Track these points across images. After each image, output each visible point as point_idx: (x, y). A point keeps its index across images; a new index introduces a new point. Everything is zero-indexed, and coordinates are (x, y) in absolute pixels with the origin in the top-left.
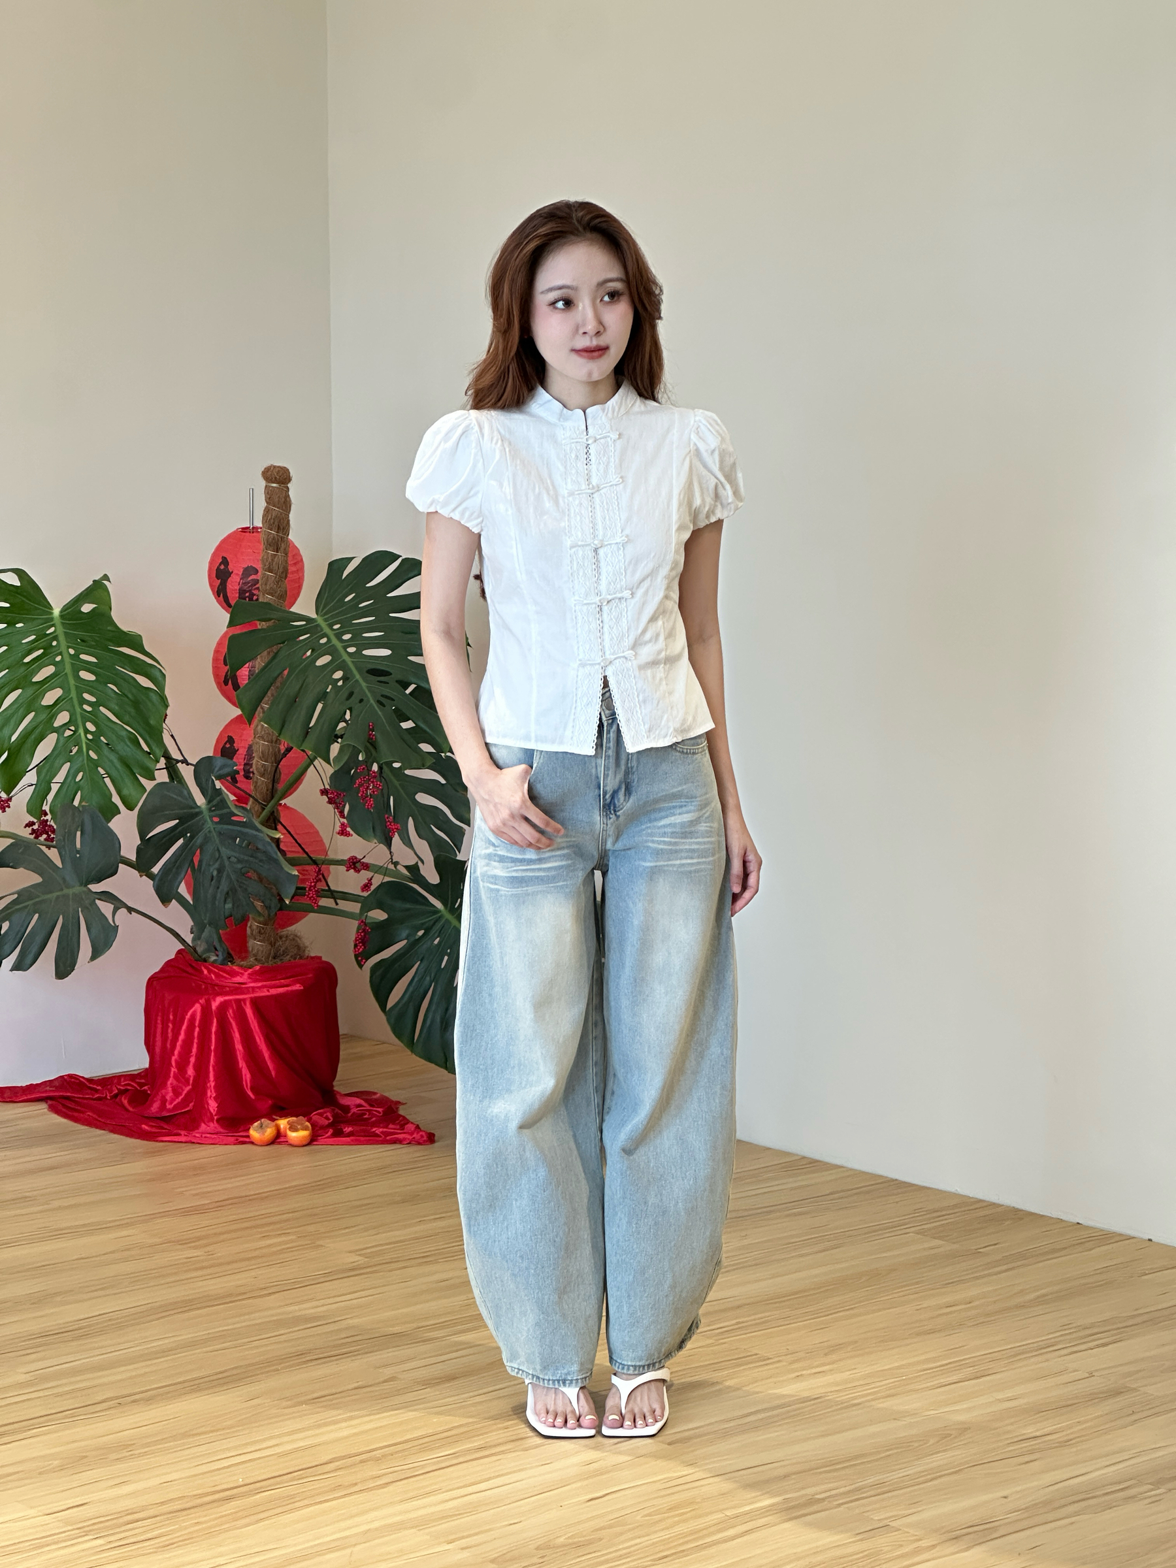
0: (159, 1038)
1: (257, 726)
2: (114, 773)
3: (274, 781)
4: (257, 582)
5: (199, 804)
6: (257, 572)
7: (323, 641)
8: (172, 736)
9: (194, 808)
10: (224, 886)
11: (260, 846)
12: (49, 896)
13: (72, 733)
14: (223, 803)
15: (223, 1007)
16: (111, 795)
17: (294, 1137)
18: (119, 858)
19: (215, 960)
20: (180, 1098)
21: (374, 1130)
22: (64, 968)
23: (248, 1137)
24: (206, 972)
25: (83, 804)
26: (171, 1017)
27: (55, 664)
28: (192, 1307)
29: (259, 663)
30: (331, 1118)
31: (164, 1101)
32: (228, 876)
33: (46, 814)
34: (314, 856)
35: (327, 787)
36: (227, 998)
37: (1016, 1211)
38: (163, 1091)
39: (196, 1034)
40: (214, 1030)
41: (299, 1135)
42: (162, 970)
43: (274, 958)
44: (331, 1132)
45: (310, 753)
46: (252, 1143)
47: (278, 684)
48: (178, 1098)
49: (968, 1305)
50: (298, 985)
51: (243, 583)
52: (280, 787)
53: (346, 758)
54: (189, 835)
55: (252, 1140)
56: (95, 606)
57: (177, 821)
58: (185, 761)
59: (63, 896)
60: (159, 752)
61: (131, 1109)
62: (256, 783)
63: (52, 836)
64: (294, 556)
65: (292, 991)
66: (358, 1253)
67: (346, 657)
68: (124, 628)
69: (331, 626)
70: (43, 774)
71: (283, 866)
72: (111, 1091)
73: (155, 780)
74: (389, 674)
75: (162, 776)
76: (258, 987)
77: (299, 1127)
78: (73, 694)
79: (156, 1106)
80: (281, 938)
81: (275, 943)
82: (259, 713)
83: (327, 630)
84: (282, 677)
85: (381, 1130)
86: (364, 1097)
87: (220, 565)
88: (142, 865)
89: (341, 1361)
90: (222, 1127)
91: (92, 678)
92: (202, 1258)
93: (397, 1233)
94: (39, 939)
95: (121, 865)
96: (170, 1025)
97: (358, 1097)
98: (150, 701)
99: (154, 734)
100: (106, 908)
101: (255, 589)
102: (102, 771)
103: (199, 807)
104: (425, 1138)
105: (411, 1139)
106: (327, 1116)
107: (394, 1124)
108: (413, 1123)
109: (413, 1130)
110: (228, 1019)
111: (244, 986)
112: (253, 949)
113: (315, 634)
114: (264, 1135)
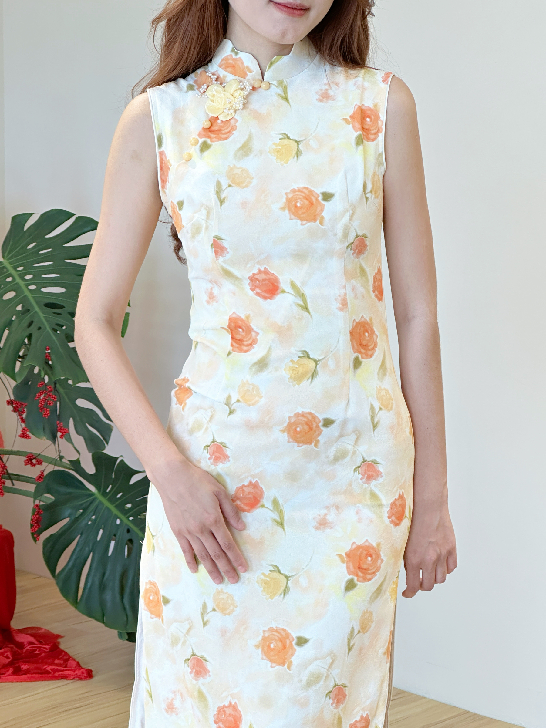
7: (9, 280)
21: (45, 667)
30: (10, 656)
35: (13, 398)
44: (11, 670)
53: (25, 374)
67: (27, 293)
69: (15, 268)
74: (62, 307)
83: (12, 271)
85: (50, 667)
86: (35, 633)
97: (28, 633)
104: (85, 674)
105: (75, 675)
106: (7, 655)
107: (59, 659)
108: (74, 660)
109: (74, 666)
113: (2, 274)
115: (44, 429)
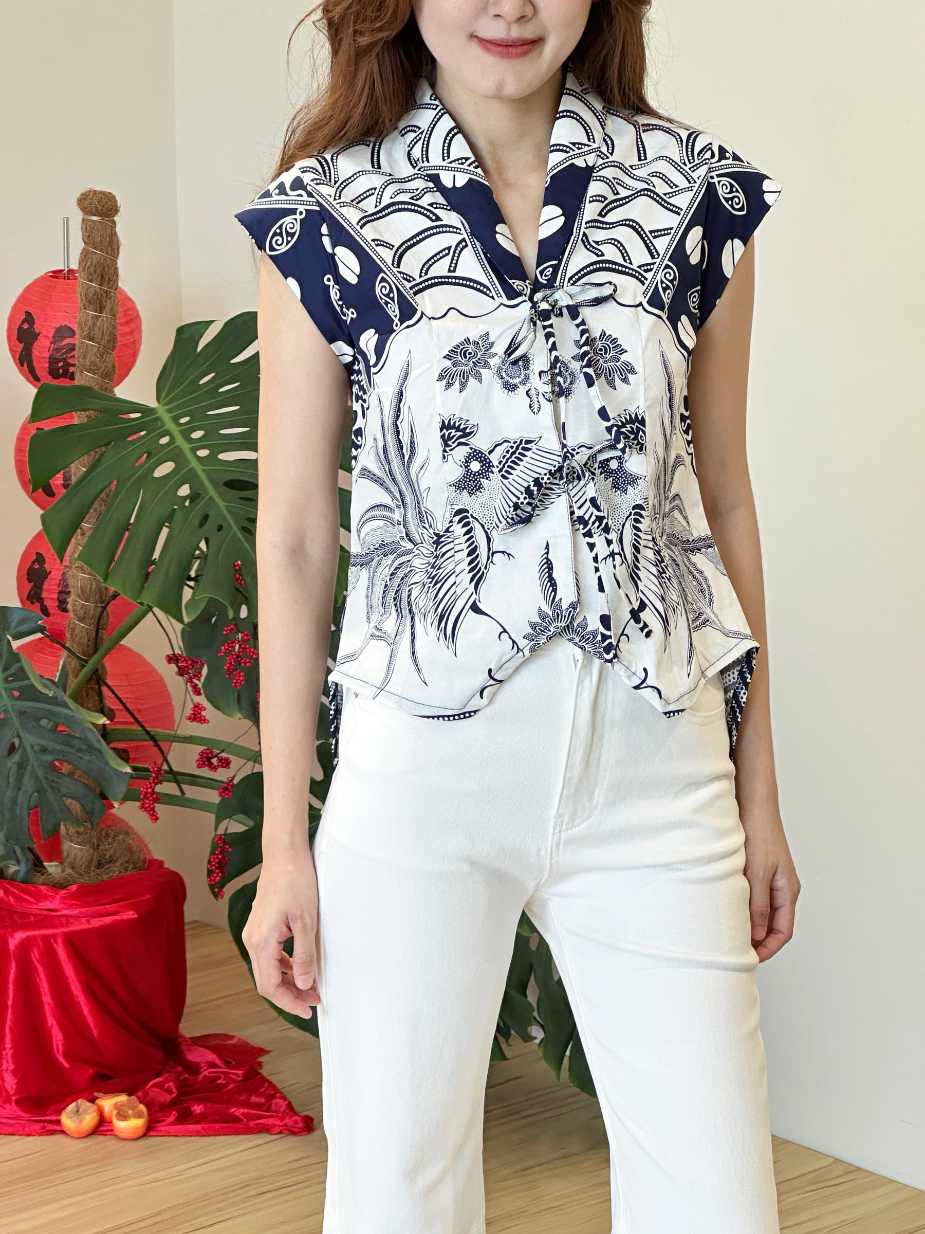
3: (98, 629)
6: (73, 334)
7: (164, 440)
15: (25, 945)
17: (125, 1128)
19: (16, 871)
21: (232, 1110)
23: (58, 1122)
29: (77, 471)
30: (174, 1090)
34: (151, 730)
35: (177, 650)
36: (30, 933)
40: (11, 978)
41: (131, 1124)
43: (99, 865)
44: (174, 1113)
46: (63, 1132)
47: (103, 495)
50: (131, 912)
51: (57, 350)
52: (106, 638)
55: (64, 1129)
62: (73, 629)
64: (125, 311)
65: (123, 921)
67: (194, 465)
69: (176, 419)
71: (110, 761)
76: (75, 917)
77: (130, 1112)
81: (98, 845)
83: (170, 425)
84: (109, 490)
85: (241, 1111)
86: (218, 1046)
87: (23, 322)
90: (23, 1109)
97: (209, 1047)
101: (70, 359)
104: (301, 1125)
105: (283, 1126)
106: (169, 1087)
107: (258, 1095)
108: (284, 1098)
109: (283, 1108)
110: (33, 962)
111: (55, 914)
112: (68, 858)
113: (154, 430)
114: (80, 1124)
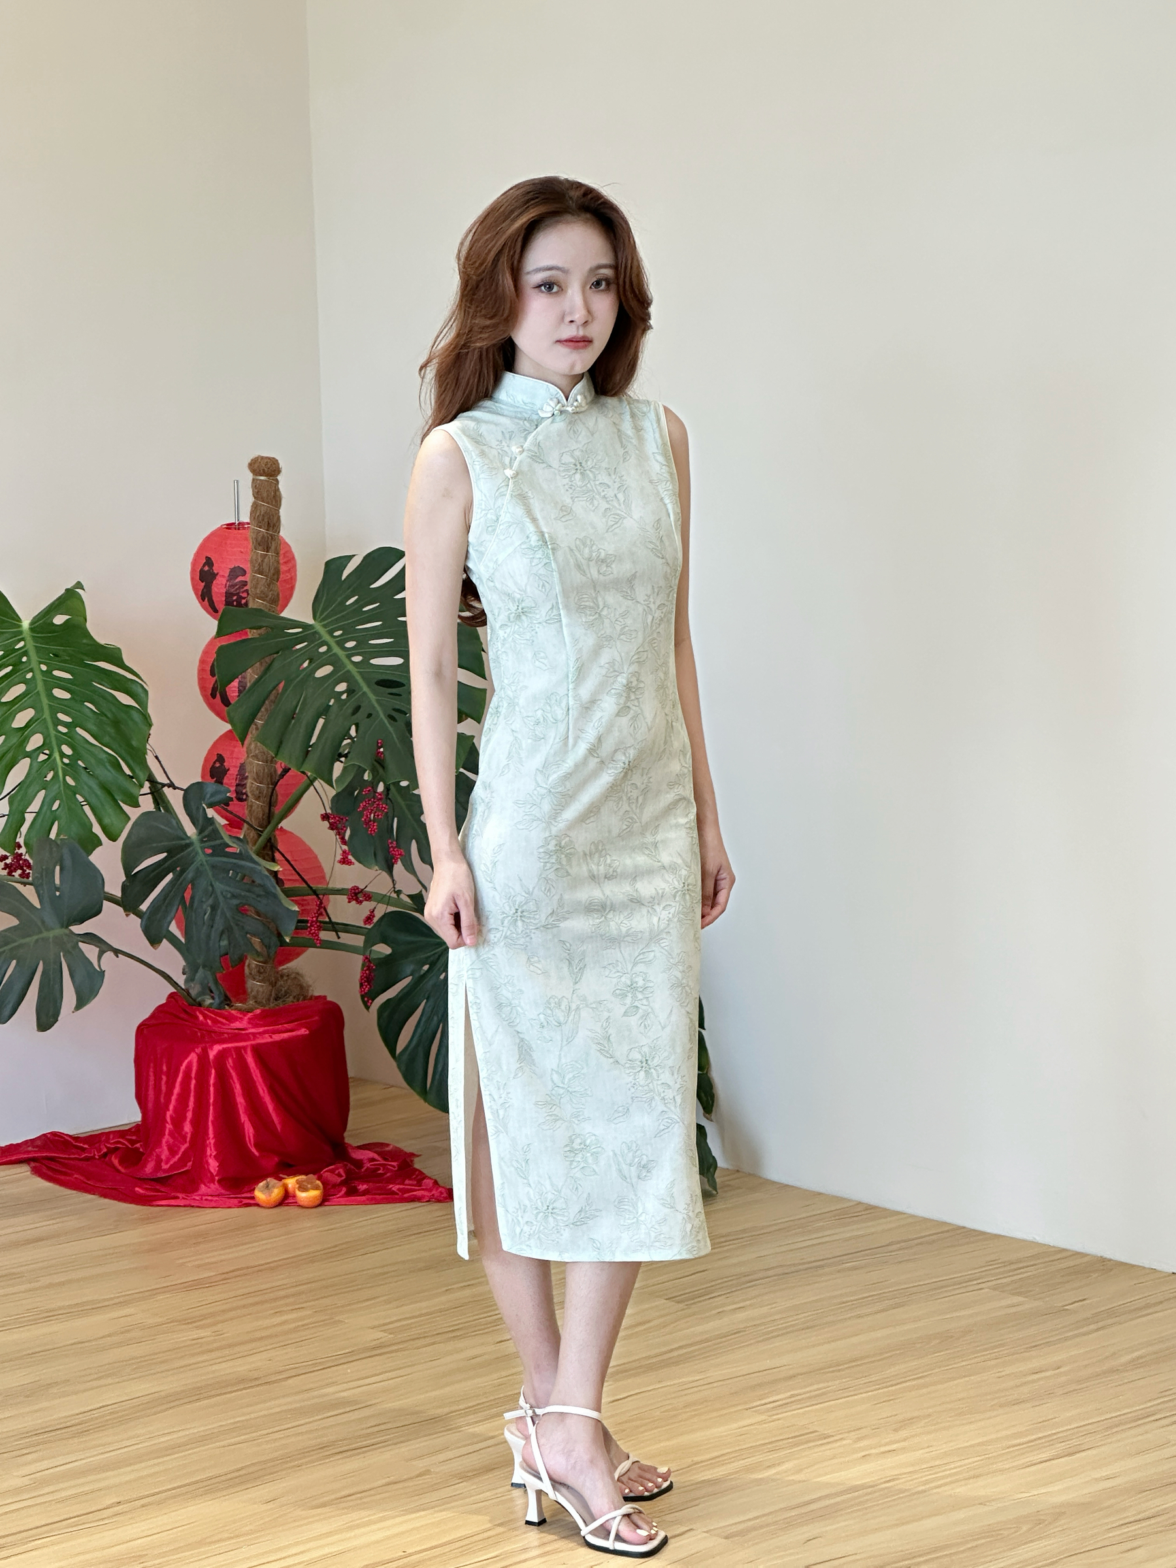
0: (151, 1093)
1: (250, 744)
2: (94, 801)
3: (270, 805)
4: (245, 583)
5: (189, 835)
6: (244, 573)
7: (323, 649)
8: (157, 757)
9: (183, 839)
10: (219, 924)
11: (258, 881)
12: (27, 940)
13: (47, 757)
14: (215, 834)
15: (222, 1055)
16: (92, 825)
17: (306, 1197)
18: (102, 896)
19: (211, 1004)
20: (177, 1157)
21: (391, 1186)
22: (46, 1019)
23: (253, 1198)
24: (201, 1018)
25: (62, 837)
26: (165, 1068)
27: (25, 682)
28: (202, 1396)
29: (251, 675)
30: (343, 1175)
31: (159, 1161)
32: (223, 913)
33: (19, 847)
34: (314, 886)
35: (329, 811)
36: (225, 1046)
37: (1103, 1260)
38: (160, 1150)
39: (192, 1086)
40: (212, 1082)
41: (310, 1195)
42: (153, 1016)
43: (276, 1000)
44: (344, 1190)
45: (309, 774)
46: (258, 1205)
47: (272, 697)
48: (174, 1157)
49: (1058, 1371)
50: (303, 1030)
51: (230, 586)
52: (277, 811)
53: (349, 779)
54: (178, 869)
55: (257, 1201)
56: (68, 617)
57: (165, 854)
58: (171, 785)
59: (43, 939)
60: (142, 776)
61: (123, 1170)
62: (251, 806)
63: (28, 871)
64: (284, 554)
65: (298, 1036)
66: (380, 1329)
67: (350, 667)
68: (102, 642)
69: (331, 633)
70: (16, 804)
71: (283, 901)
72: (99, 1150)
73: (139, 806)
74: (397, 685)
75: (147, 804)
76: (260, 1033)
77: (309, 1186)
78: (47, 715)
79: (149, 1168)
80: (282, 976)
81: (276, 983)
82: (253, 732)
83: (326, 637)
84: (278, 690)
85: (397, 1187)
86: (378, 1149)
87: (204, 566)
88: (129, 902)
89: (368, 1454)
90: (224, 1188)
91: (67, 696)
92: (209, 1339)
93: (424, 1304)
94: (18, 987)
95: (105, 902)
96: (164, 1078)
97: (369, 1150)
98: (132, 720)
99: (137, 756)
100: (90, 951)
101: (243, 592)
102: (80, 798)
103: (189, 838)
106: (339, 1172)
107: (412, 1178)
108: (429, 1178)
109: (431, 1185)
110: (229, 1070)
111: (243, 1032)
112: (252, 991)
113: (313, 642)
114: (270, 1196)
115: (375, 855)
